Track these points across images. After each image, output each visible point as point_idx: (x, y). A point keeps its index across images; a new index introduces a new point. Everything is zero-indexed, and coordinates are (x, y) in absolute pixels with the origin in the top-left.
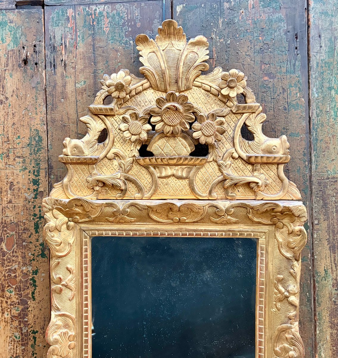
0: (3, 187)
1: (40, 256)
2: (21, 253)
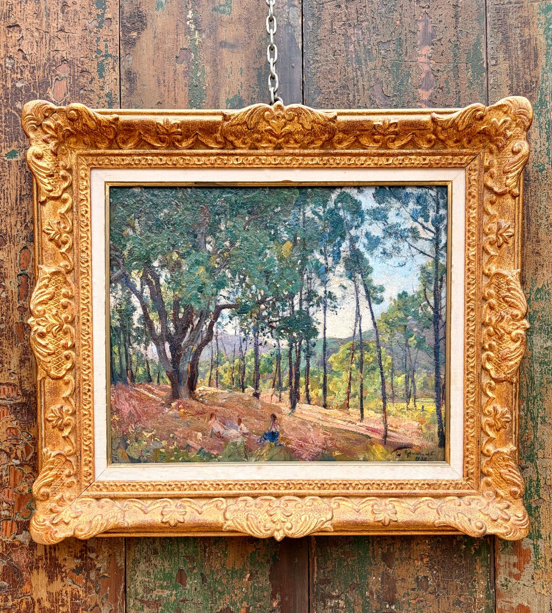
0: (52, 7)
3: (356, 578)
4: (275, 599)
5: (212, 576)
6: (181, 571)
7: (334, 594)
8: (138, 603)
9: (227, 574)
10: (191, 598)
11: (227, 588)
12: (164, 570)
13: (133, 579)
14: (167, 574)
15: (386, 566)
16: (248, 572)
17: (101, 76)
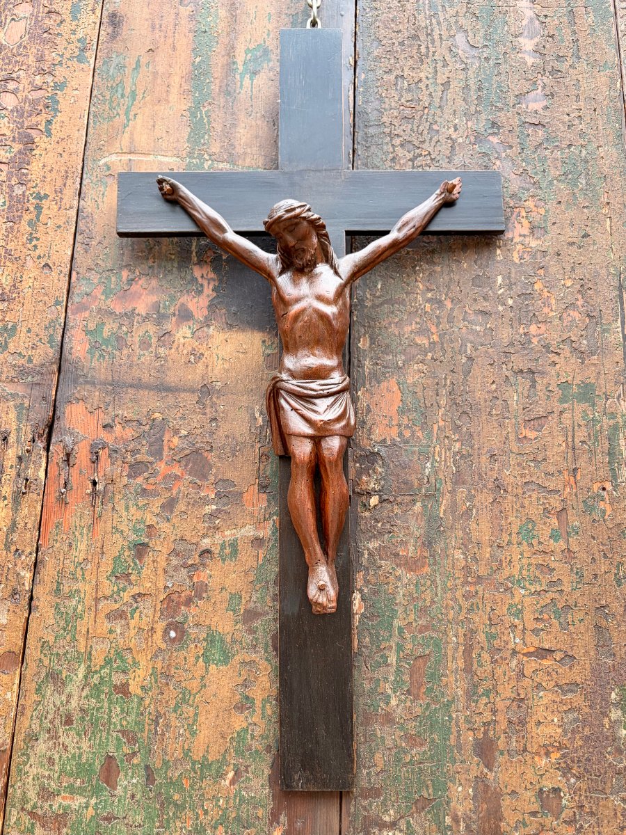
1: (75, 59)
2: (36, 51)
3: (427, 786)
4: (278, 823)
5: (166, 772)
6: (110, 759)
7: (387, 819)
8: (26, 819)
9: (193, 769)
10: (121, 815)
11: (191, 797)
12: (80, 755)
13: (21, 770)
14: (84, 764)
15: (482, 765)
16: (232, 767)
17: (75, 18)
